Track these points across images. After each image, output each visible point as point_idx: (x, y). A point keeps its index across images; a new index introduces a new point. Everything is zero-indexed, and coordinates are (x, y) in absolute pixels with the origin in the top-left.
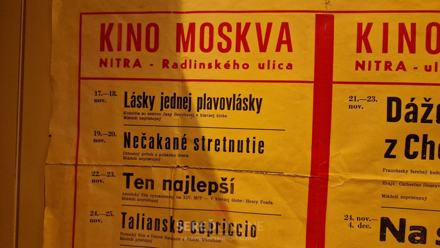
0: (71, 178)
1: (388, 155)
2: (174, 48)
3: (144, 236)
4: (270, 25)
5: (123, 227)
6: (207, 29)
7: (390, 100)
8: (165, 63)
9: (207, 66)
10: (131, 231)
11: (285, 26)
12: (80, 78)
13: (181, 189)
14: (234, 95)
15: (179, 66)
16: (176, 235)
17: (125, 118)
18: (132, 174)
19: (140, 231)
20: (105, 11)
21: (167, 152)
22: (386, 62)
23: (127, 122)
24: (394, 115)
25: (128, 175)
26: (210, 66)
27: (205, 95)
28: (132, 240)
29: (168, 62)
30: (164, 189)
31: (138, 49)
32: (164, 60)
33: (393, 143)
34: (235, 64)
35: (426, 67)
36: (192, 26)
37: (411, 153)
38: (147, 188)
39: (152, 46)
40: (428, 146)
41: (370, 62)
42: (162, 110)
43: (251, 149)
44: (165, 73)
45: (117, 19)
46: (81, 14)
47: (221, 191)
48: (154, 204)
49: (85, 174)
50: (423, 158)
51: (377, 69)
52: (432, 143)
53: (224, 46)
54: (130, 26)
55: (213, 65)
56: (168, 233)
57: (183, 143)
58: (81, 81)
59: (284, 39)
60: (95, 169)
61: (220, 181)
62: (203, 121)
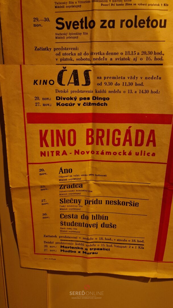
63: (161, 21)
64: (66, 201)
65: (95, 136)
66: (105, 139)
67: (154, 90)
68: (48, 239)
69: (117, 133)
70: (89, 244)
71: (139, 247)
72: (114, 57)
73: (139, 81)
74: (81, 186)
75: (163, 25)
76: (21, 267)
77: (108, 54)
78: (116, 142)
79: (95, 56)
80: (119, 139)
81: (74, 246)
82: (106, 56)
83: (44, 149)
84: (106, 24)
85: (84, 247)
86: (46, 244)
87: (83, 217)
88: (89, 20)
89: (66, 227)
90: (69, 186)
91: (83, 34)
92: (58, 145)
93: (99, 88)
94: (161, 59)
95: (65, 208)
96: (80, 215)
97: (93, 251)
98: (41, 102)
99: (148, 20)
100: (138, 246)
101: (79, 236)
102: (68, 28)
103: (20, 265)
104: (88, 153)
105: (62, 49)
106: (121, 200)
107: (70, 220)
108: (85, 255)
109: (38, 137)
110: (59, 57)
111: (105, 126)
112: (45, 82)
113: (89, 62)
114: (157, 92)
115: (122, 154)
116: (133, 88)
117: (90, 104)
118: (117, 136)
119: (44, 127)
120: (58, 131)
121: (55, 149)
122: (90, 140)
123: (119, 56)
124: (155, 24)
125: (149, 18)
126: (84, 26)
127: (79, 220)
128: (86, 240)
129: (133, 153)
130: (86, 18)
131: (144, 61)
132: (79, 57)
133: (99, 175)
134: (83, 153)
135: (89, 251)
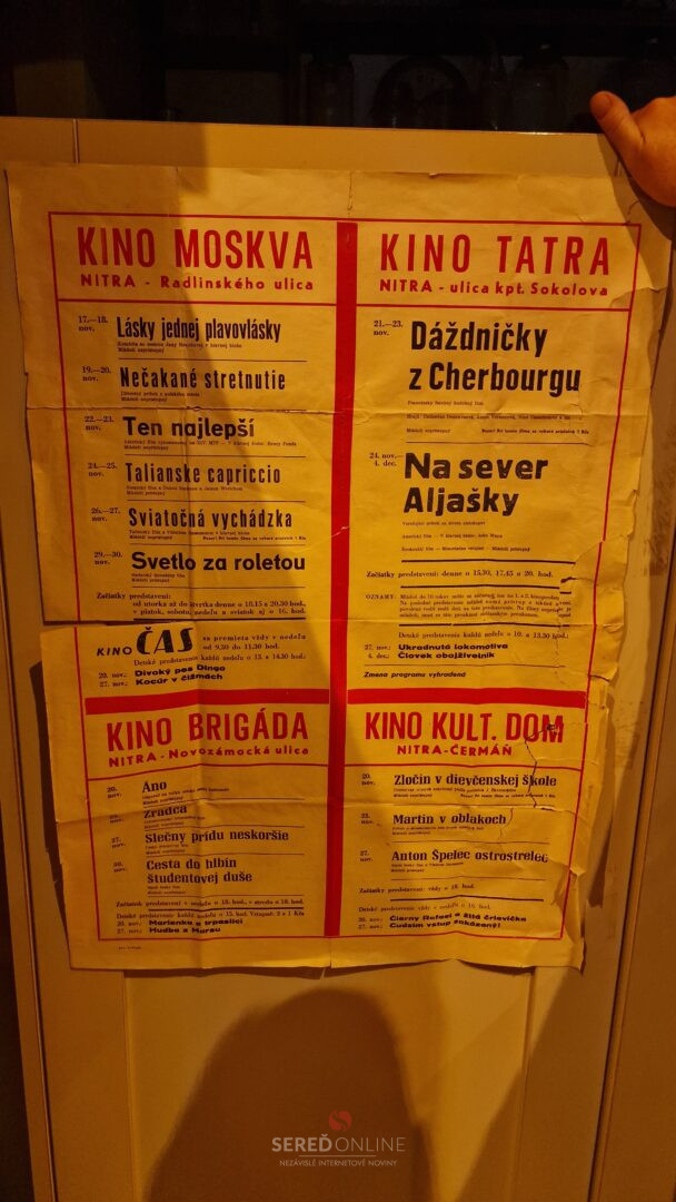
0: (59, 424)
1: (413, 386)
2: (174, 263)
3: (155, 488)
4: (285, 235)
5: (130, 479)
6: (212, 239)
7: (415, 324)
8: (164, 281)
9: (214, 285)
10: (139, 484)
11: (303, 236)
12: (57, 300)
13: (193, 434)
14: (249, 321)
15: (181, 283)
16: (193, 484)
17: (120, 350)
18: (134, 419)
19: (150, 483)
20: (81, 210)
21: (174, 390)
22: (412, 282)
23: (122, 354)
24: (419, 342)
25: (130, 420)
26: (218, 285)
27: (214, 320)
28: (141, 493)
29: (167, 280)
30: (174, 434)
31: (129, 262)
32: (163, 278)
33: (418, 372)
34: (247, 282)
35: (452, 286)
36: (194, 234)
37: (436, 383)
38: (153, 433)
39: (146, 259)
40: (453, 375)
41: (395, 281)
42: (164, 339)
43: (270, 384)
44: (164, 294)
45: (99, 223)
46: (50, 213)
47: (240, 435)
48: (164, 452)
49: (76, 420)
50: (448, 388)
51: (403, 289)
52: (457, 372)
53: (234, 260)
54: (116, 232)
55: (222, 283)
56: (183, 484)
57: (192, 379)
58: (60, 303)
59: (303, 252)
60: (89, 414)
61: (238, 423)
62: (214, 353)
63: (296, 560)
64: (156, 838)
65: (204, 725)
66: (221, 731)
67: (297, 653)
68: (124, 911)
69: (241, 719)
70: (203, 914)
71: (295, 913)
72: (228, 610)
73: (271, 642)
74: (184, 809)
75: (299, 565)
76: (72, 969)
77: (218, 605)
78: (242, 734)
79: (196, 609)
80: (246, 729)
81: (175, 919)
82: (215, 609)
83: (117, 753)
84: (213, 565)
85: (194, 920)
86: (121, 920)
87: (190, 864)
88: (185, 558)
89: (159, 884)
90: (162, 813)
91: (178, 577)
92: (139, 746)
93: (208, 653)
94: (302, 611)
95: (156, 850)
96: (183, 860)
97: (211, 926)
98: (110, 680)
99: (277, 559)
100: (292, 911)
101: (183, 900)
102: (153, 566)
103: (70, 964)
104: (193, 753)
105: (143, 596)
106: (258, 830)
107: (166, 872)
108: (196, 935)
109: (105, 735)
110: (138, 609)
111: (221, 710)
112: (116, 651)
113: (188, 617)
114: (301, 657)
115: (253, 752)
116: (263, 652)
117: (193, 677)
118: (242, 724)
119: (114, 718)
120: (139, 724)
121: (135, 752)
122: (197, 731)
123: (236, 608)
124: (287, 564)
125: (277, 557)
126: (178, 565)
127: (183, 871)
128: (198, 907)
129: (272, 751)
130: (180, 555)
131: (276, 615)
132: (173, 609)
133: (215, 790)
134: (184, 754)
135: (204, 927)
